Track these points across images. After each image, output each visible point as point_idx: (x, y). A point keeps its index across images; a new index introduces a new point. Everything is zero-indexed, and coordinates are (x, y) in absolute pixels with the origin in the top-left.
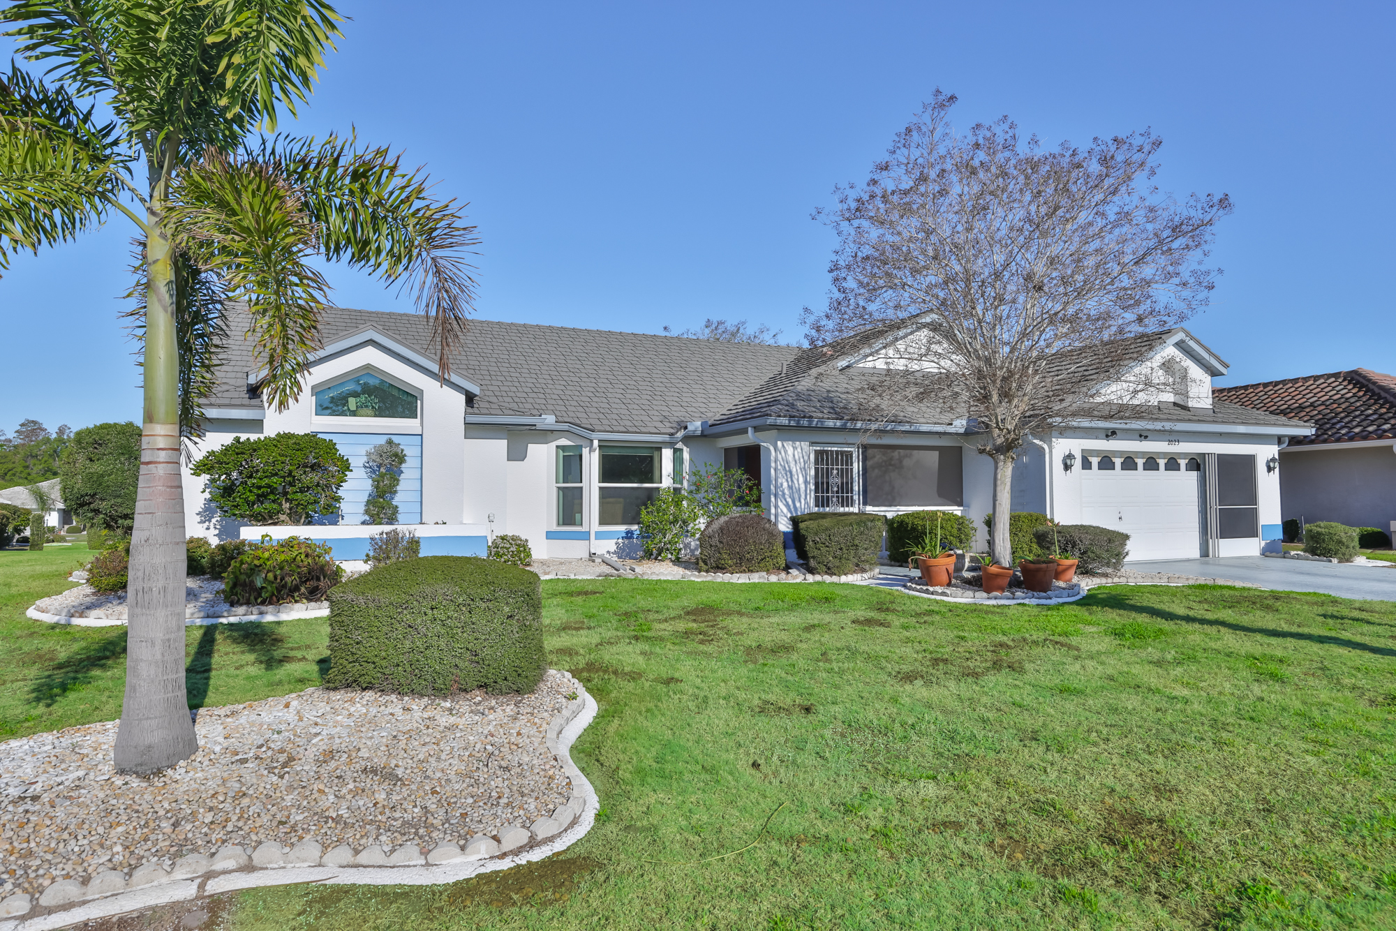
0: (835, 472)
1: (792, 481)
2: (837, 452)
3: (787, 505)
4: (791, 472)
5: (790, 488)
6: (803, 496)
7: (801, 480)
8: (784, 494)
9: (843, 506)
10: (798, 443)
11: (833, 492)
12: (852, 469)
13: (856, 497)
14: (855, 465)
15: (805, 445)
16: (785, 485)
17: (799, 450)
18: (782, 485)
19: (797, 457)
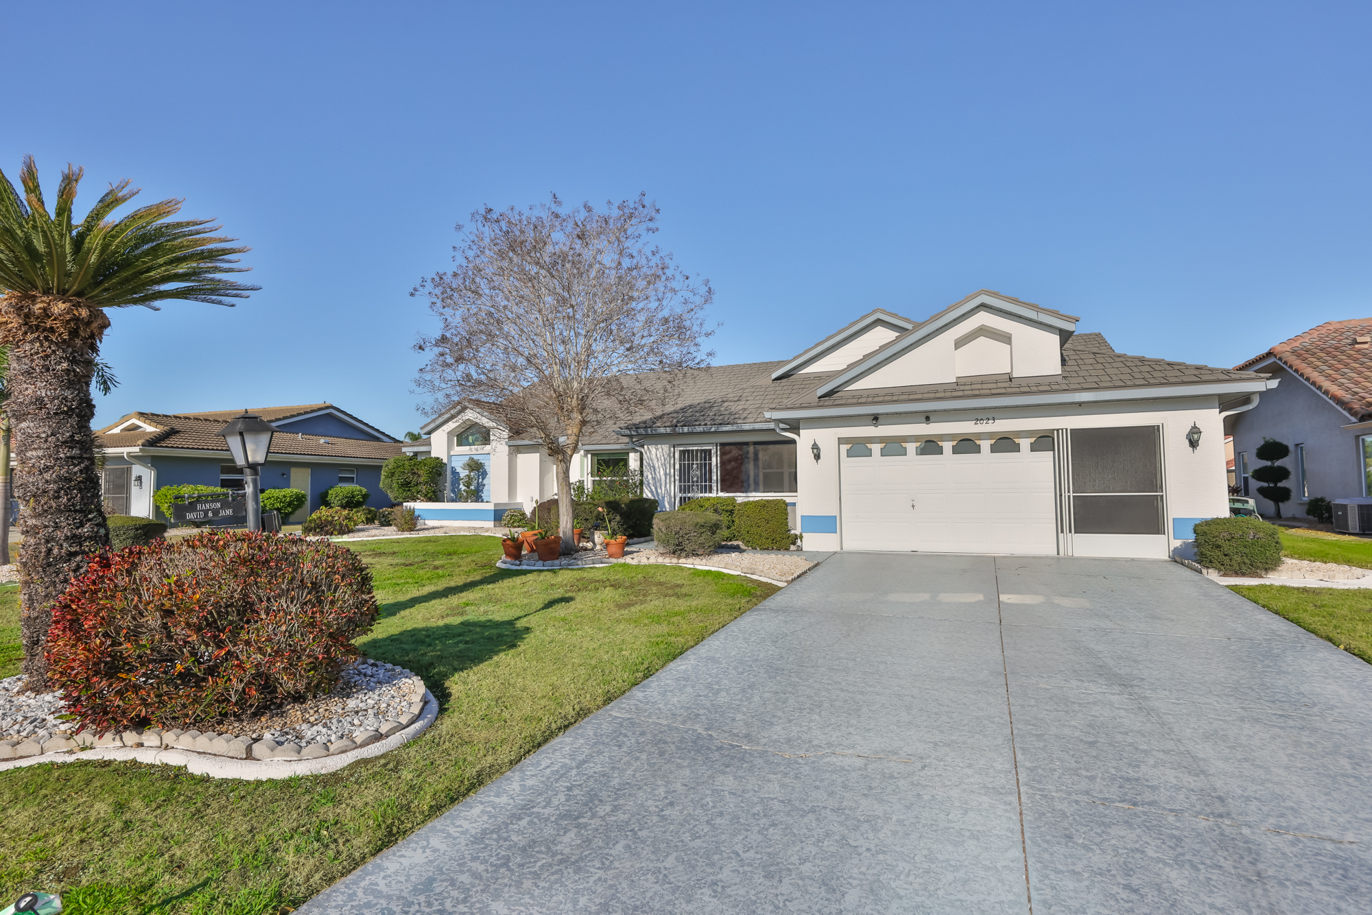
0: (695, 466)
1: (655, 473)
2: (697, 450)
3: (651, 492)
4: (654, 467)
5: (654, 478)
6: (663, 485)
7: (662, 472)
8: (649, 484)
9: (702, 492)
10: (659, 446)
11: (693, 482)
12: (710, 464)
13: (714, 485)
14: (714, 459)
15: (666, 447)
16: (650, 476)
17: (660, 450)
18: (647, 476)
19: (658, 456)
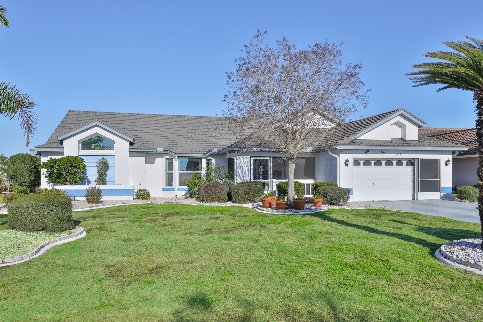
0: (261, 167)
1: (243, 170)
2: (262, 160)
3: (241, 179)
4: (242, 167)
5: (242, 173)
6: (247, 176)
7: (246, 170)
8: (239, 175)
9: (264, 179)
10: (245, 157)
11: (260, 174)
12: (268, 166)
13: (270, 176)
14: (269, 164)
15: (248, 158)
16: (240, 172)
17: (246, 159)
18: (239, 172)
19: (245, 162)
